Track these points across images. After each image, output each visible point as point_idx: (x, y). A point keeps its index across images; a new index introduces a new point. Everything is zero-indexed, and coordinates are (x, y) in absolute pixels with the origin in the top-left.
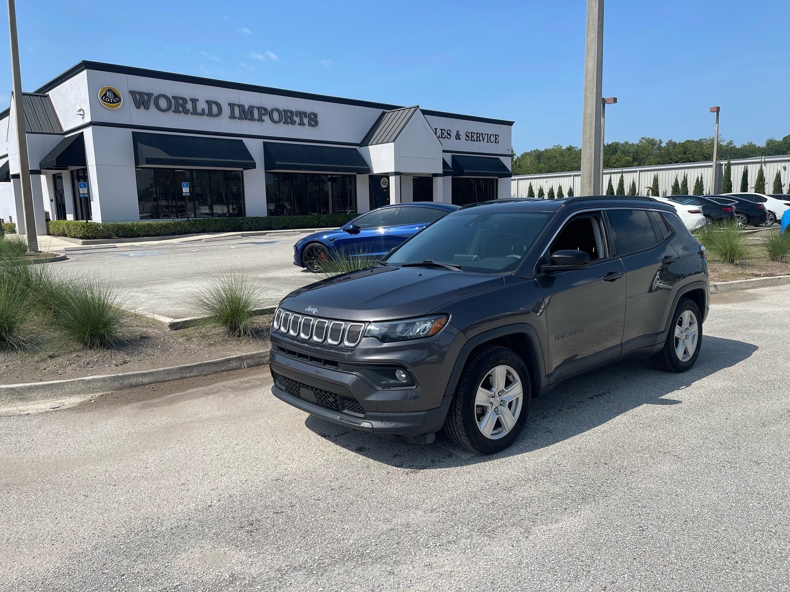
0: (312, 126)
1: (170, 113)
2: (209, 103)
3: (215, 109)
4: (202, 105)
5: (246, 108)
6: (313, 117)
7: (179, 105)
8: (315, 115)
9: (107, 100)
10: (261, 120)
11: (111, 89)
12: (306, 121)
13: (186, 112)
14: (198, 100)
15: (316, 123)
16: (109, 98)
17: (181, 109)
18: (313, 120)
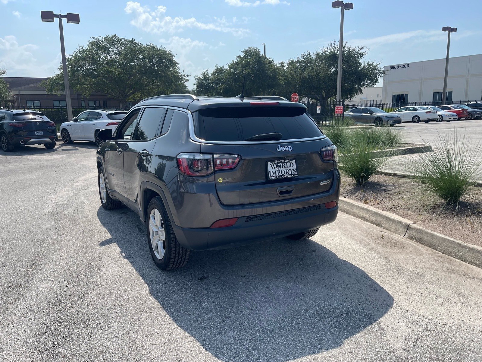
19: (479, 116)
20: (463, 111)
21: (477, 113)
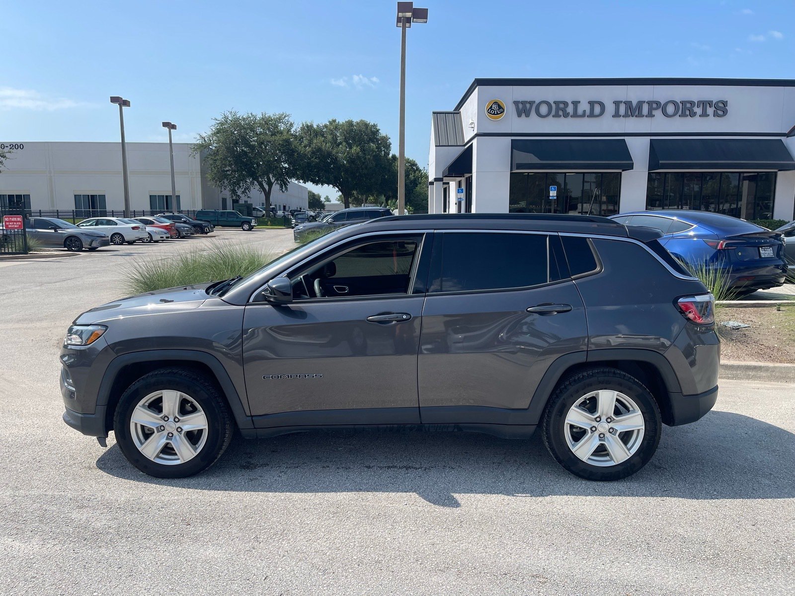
0: (719, 116)
1: (550, 118)
2: (592, 104)
3: (597, 109)
4: (584, 107)
5: (634, 104)
6: (723, 106)
7: (560, 109)
8: (725, 103)
9: (492, 112)
10: (650, 115)
11: (498, 101)
12: (710, 111)
13: (566, 115)
14: (579, 102)
15: (725, 112)
16: (494, 110)
17: (561, 113)
18: (721, 109)
19: (188, 234)
20: (172, 227)
21: (186, 229)
